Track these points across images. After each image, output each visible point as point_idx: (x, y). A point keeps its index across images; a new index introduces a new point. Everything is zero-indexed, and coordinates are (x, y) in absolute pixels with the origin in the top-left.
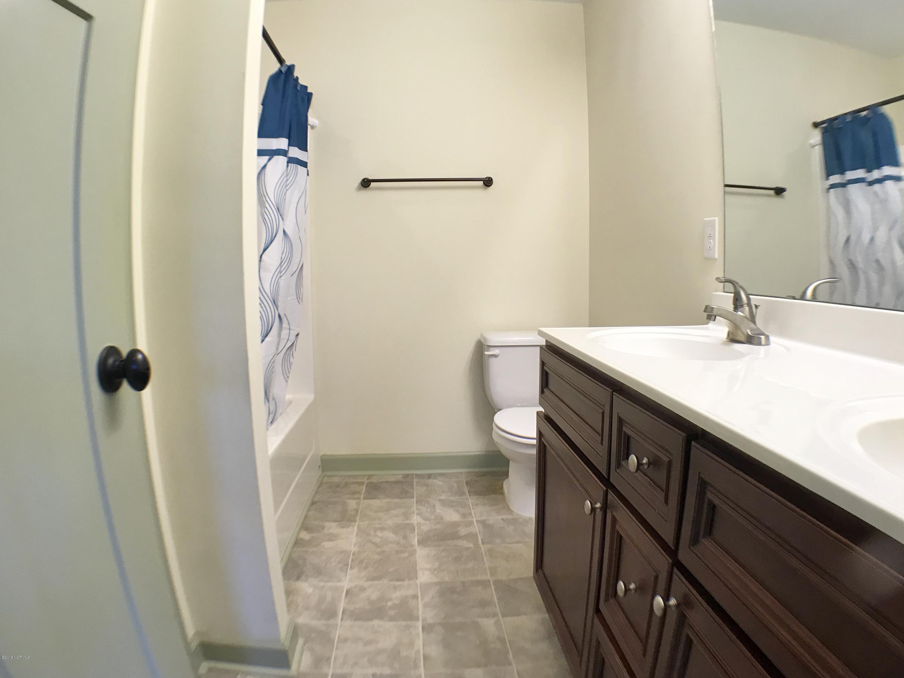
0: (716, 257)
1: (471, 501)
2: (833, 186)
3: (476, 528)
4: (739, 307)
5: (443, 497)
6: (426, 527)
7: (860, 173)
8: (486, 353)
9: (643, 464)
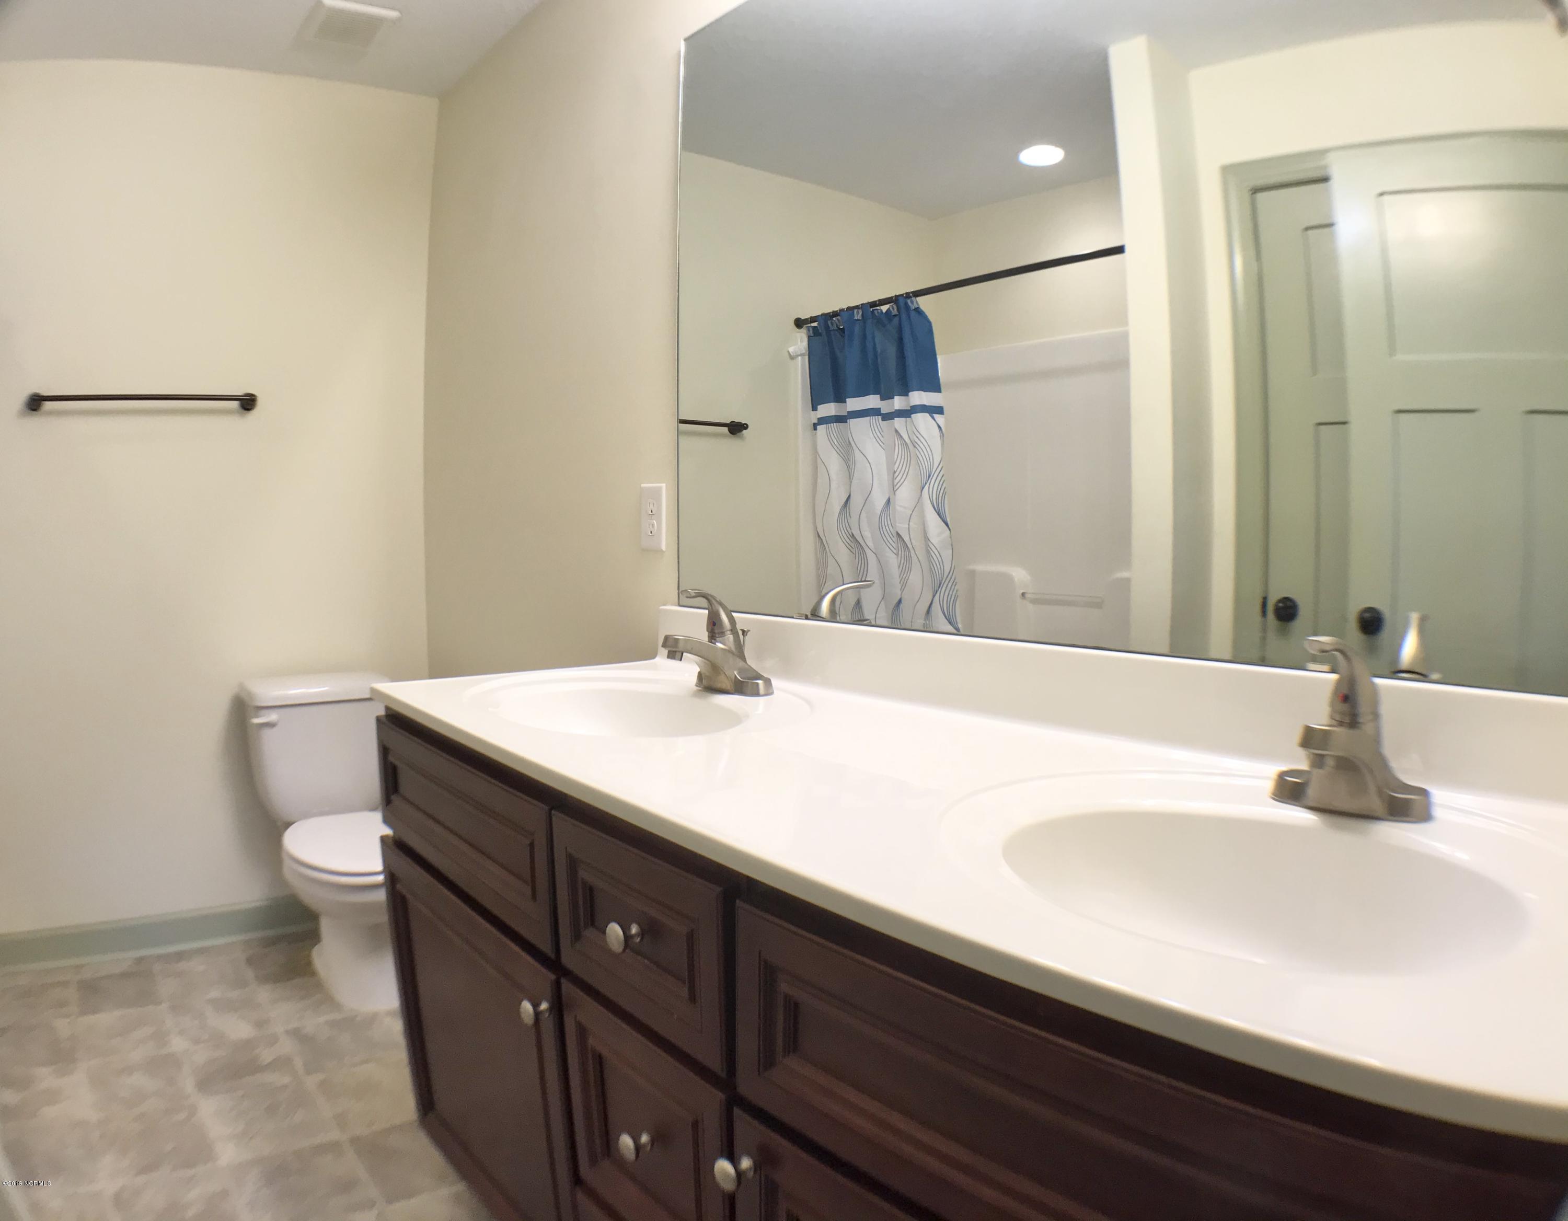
0: (664, 548)
1: (264, 994)
2: (822, 421)
3: (287, 1046)
4: (717, 636)
5: (214, 994)
6: (201, 1056)
7: (872, 401)
8: (256, 721)
9: (632, 937)
